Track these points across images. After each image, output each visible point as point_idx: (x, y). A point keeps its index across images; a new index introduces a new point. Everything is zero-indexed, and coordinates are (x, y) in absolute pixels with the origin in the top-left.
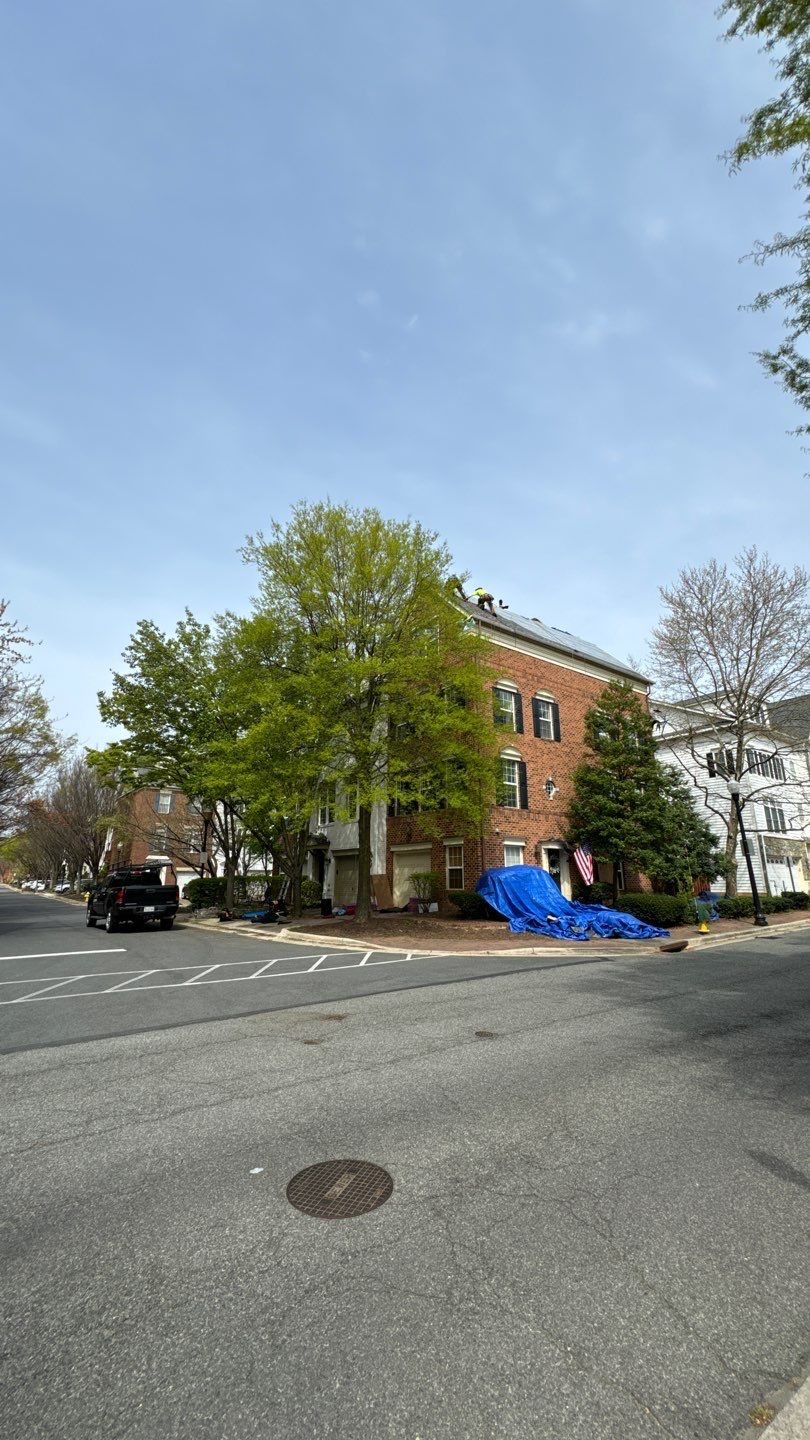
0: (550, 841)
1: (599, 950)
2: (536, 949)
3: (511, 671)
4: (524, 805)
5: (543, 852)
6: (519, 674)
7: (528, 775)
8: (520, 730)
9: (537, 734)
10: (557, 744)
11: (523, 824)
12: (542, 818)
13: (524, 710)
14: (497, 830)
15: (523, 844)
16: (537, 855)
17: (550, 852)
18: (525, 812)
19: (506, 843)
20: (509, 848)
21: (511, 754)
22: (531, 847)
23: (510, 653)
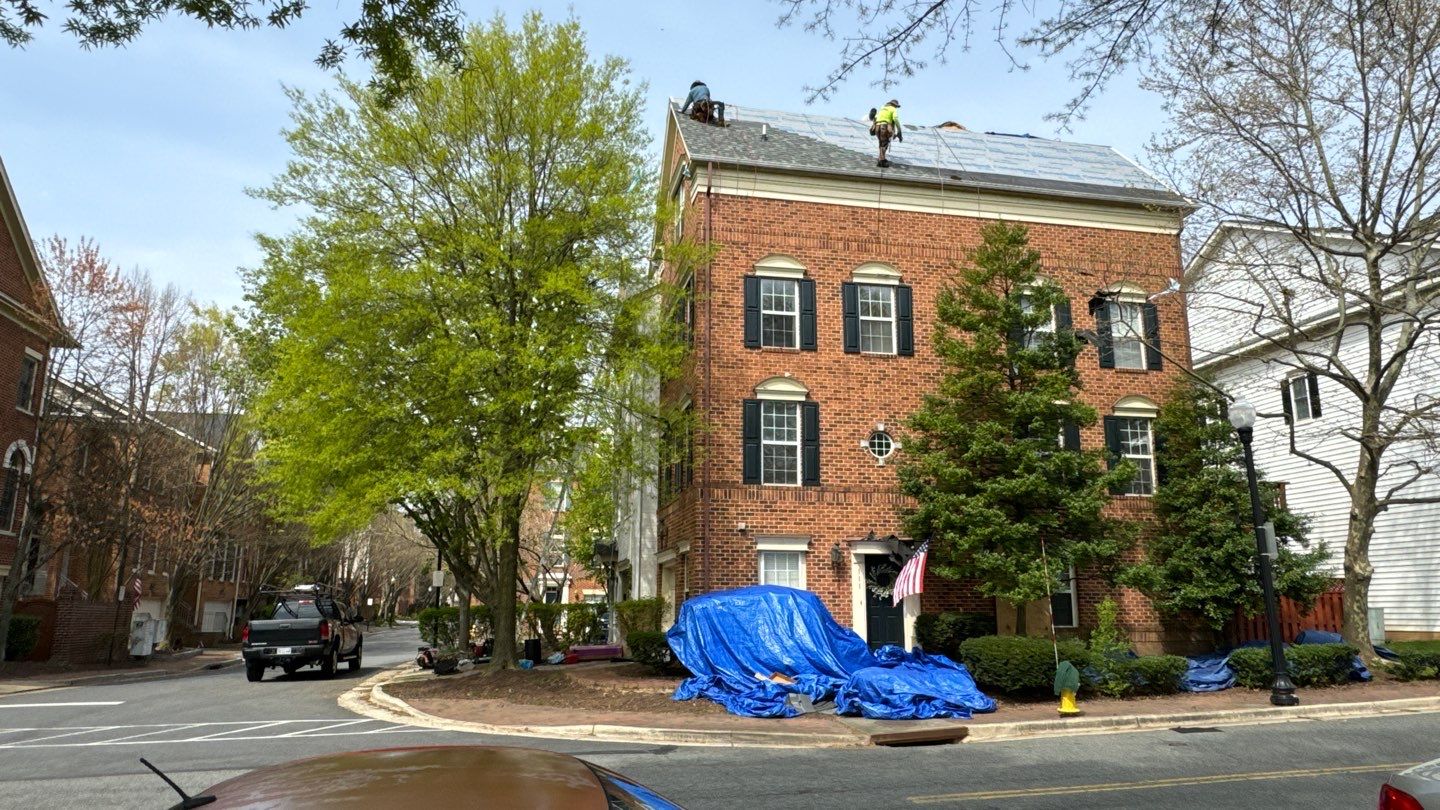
0: (870, 539)
1: (714, 736)
2: (599, 728)
3: (792, 241)
4: (812, 477)
5: (853, 559)
6: (810, 243)
7: (824, 424)
8: (810, 344)
9: (852, 346)
10: (905, 362)
11: (805, 512)
12: (855, 499)
13: (820, 307)
14: (742, 526)
15: (804, 547)
16: (840, 568)
17: (870, 561)
18: (812, 492)
19: (761, 547)
20: (769, 554)
21: (782, 389)
22: (825, 551)
23: (790, 209)
